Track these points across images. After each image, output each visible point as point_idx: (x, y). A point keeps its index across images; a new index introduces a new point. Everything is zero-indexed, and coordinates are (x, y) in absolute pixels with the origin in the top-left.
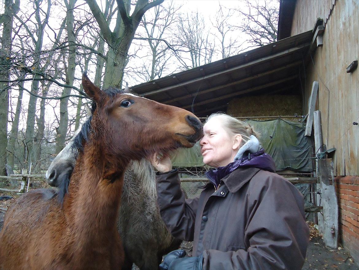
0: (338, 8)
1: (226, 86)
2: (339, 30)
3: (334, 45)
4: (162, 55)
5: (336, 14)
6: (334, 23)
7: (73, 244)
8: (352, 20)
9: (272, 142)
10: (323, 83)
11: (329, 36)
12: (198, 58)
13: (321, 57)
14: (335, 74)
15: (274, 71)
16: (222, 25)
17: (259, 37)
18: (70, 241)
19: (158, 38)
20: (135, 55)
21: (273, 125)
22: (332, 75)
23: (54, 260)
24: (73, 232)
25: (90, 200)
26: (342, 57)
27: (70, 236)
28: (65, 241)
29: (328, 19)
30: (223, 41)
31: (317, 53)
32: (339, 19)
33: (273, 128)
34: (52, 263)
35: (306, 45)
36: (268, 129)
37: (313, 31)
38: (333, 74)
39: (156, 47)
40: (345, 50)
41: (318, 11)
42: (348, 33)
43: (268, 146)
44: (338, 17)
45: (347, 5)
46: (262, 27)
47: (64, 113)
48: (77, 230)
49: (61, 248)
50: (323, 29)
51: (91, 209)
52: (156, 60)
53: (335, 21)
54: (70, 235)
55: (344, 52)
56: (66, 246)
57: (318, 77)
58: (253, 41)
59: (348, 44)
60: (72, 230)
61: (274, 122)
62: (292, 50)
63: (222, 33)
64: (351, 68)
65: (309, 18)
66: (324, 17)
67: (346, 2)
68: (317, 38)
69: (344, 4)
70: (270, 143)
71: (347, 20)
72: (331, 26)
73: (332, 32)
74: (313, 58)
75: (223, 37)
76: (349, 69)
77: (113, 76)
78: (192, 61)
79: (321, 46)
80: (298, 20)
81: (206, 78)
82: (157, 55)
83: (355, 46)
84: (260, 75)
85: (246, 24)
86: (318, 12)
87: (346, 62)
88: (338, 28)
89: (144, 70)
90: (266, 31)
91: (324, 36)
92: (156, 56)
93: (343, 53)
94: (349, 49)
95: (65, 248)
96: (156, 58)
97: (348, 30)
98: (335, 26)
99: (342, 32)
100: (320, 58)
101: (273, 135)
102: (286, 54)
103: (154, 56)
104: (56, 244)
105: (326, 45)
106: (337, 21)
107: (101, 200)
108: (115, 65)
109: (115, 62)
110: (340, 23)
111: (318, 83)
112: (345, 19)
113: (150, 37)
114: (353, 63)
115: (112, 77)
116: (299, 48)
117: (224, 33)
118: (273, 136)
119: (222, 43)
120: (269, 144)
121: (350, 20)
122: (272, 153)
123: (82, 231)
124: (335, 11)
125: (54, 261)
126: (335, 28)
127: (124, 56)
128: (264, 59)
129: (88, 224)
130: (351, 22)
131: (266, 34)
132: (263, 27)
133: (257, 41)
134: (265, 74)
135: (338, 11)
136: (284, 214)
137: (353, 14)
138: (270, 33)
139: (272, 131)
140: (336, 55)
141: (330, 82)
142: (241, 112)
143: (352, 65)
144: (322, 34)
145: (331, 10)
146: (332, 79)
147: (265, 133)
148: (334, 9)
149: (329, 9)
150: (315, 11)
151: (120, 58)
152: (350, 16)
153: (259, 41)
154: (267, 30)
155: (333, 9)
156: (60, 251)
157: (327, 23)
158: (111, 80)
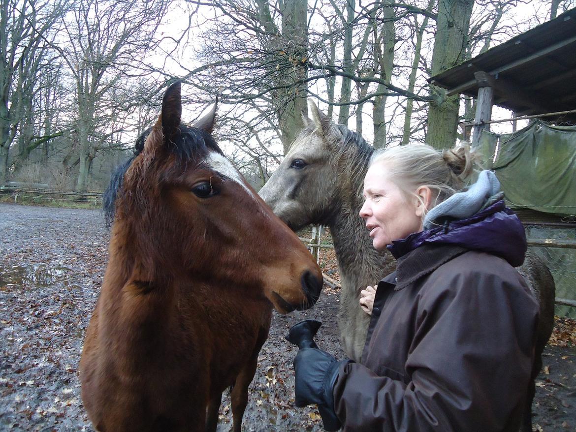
77: (447, 48)
108: (450, 25)
109: (449, 19)
115: (444, 49)
136: (468, 349)
158: (444, 55)
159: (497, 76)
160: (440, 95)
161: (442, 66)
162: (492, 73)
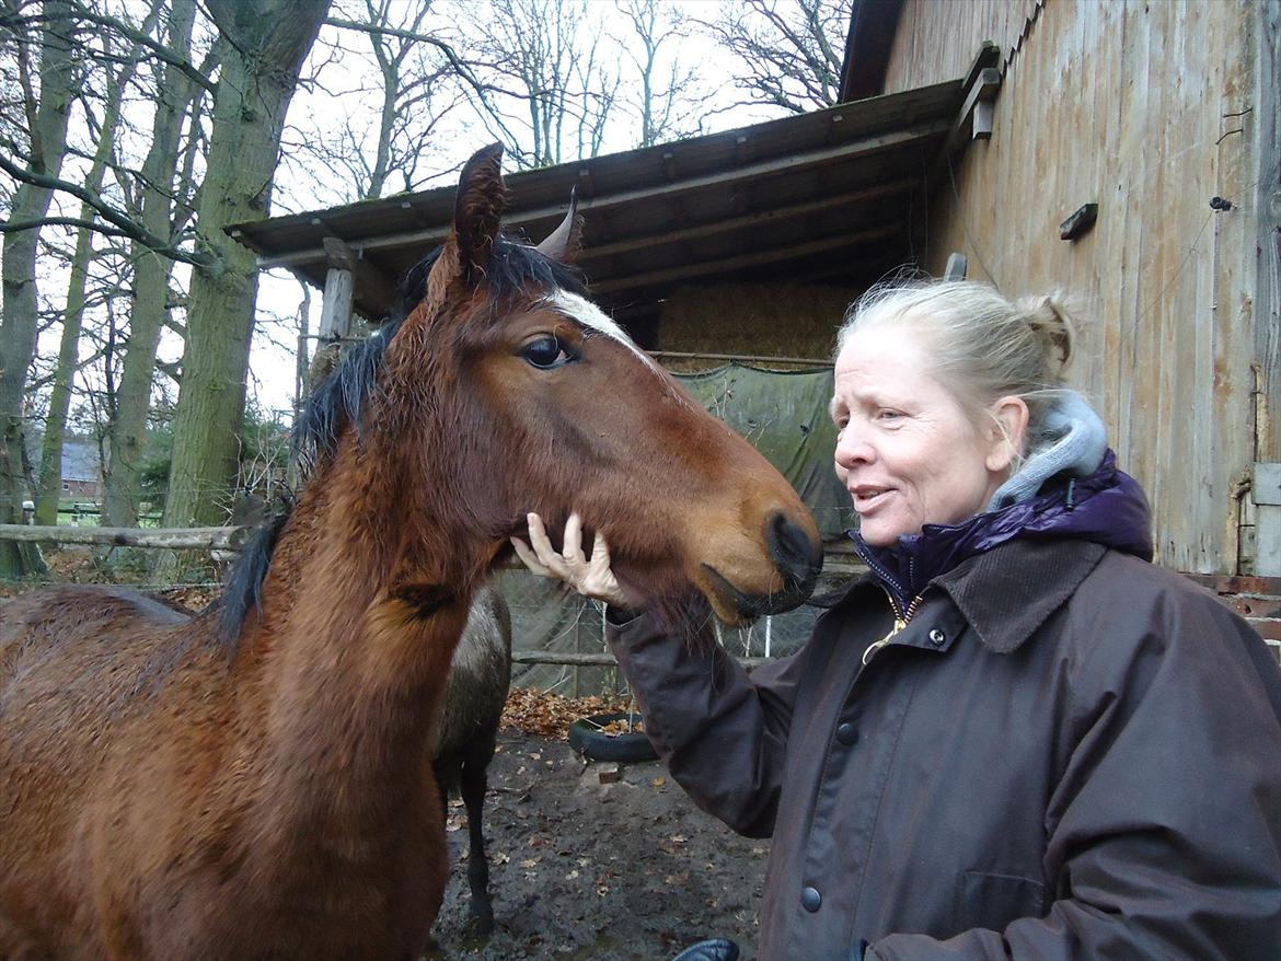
0: (1051, 20)
1: (664, 239)
2: (1049, 92)
3: (1029, 144)
4: (422, 97)
5: (1045, 38)
6: (1034, 66)
7: (250, 811)
8: (1093, 68)
9: (806, 444)
10: (981, 263)
11: (1015, 108)
12: (554, 120)
13: (983, 176)
14: (1022, 238)
15: (824, 204)
16: (649, 9)
17: (775, 71)
18: (242, 798)
19: (407, 28)
20: (312, 80)
21: (812, 387)
22: (1014, 239)
23: (177, 859)
24: (257, 764)
25: (329, 662)
26: (1050, 182)
27: (246, 777)
28: (226, 790)
29: (1016, 48)
30: (649, 69)
31: (971, 159)
32: (1054, 56)
33: (812, 399)
34: (168, 870)
35: (940, 127)
36: (796, 401)
37: (964, 83)
38: (1014, 236)
39: (397, 61)
40: (1062, 163)
41: (985, 15)
42: (1075, 110)
43: (792, 459)
44: (1049, 50)
45: (1081, 15)
46: (787, 36)
47: (20, 286)
48: (272, 759)
49: (207, 817)
50: (997, 81)
51: (328, 697)
52: (396, 109)
53: (1038, 57)
54: (247, 774)
55: (1058, 170)
56: (228, 814)
57: (966, 239)
58: (754, 82)
59: (1074, 145)
60: (255, 758)
61: (818, 379)
62: (891, 139)
63: (648, 40)
64: (1075, 225)
65: (951, 37)
66: (1006, 41)
67: (1080, 3)
68: (977, 109)
69: (1072, 7)
70: (801, 449)
71: (1078, 63)
72: (1025, 76)
73: (1024, 96)
74: (955, 173)
75: (651, 57)
76: (1069, 228)
77: (237, 160)
78: (533, 131)
79: (986, 136)
80: (916, 35)
81: (596, 204)
82: (402, 93)
83: (1093, 154)
84: (778, 214)
85: (736, 18)
86: (985, 20)
87: (1062, 202)
88: (1045, 86)
89: (348, 142)
90: (801, 55)
91: (998, 105)
92: (399, 96)
93: (1055, 172)
94: (1075, 163)
95: (221, 820)
96: (398, 104)
97: (1077, 99)
98: (1038, 78)
99: (1057, 102)
100: (979, 178)
101: (812, 422)
102: (872, 149)
103: (391, 95)
104: (192, 801)
105: (1002, 137)
106: (1044, 60)
107: (367, 673)
108: (248, 117)
109: (246, 103)
110: (1056, 70)
111: (964, 258)
112: (1070, 62)
113: (374, 20)
114: (1084, 210)
115: (232, 163)
116: (916, 136)
117: (655, 42)
118: (811, 425)
119: (646, 77)
120: (797, 449)
121: (1084, 67)
122: (803, 482)
123: (287, 770)
124: (1041, 25)
125: (175, 862)
126: (1037, 86)
127: (283, 86)
128: (799, 160)
129: (313, 748)
130: (1089, 75)
131: (802, 66)
132: (793, 38)
133: (769, 84)
134: (796, 210)
135: (1051, 31)
137: (1099, 49)
138: (812, 62)
139: (808, 407)
140: (1033, 175)
141: (1002, 264)
142: (705, 336)
143: (1077, 217)
144: (991, 97)
145: (1028, 19)
146: (1012, 252)
147: (788, 413)
148: (1040, 19)
149: (1024, 15)
150: (975, 14)
151: (268, 93)
152: (1086, 54)
153: (774, 85)
154: (804, 51)
155: (1035, 19)
156: (204, 830)
157: (1010, 62)
158: (231, 175)
159: (361, 253)
160: (219, 255)
161: (227, 197)
162: (353, 246)
